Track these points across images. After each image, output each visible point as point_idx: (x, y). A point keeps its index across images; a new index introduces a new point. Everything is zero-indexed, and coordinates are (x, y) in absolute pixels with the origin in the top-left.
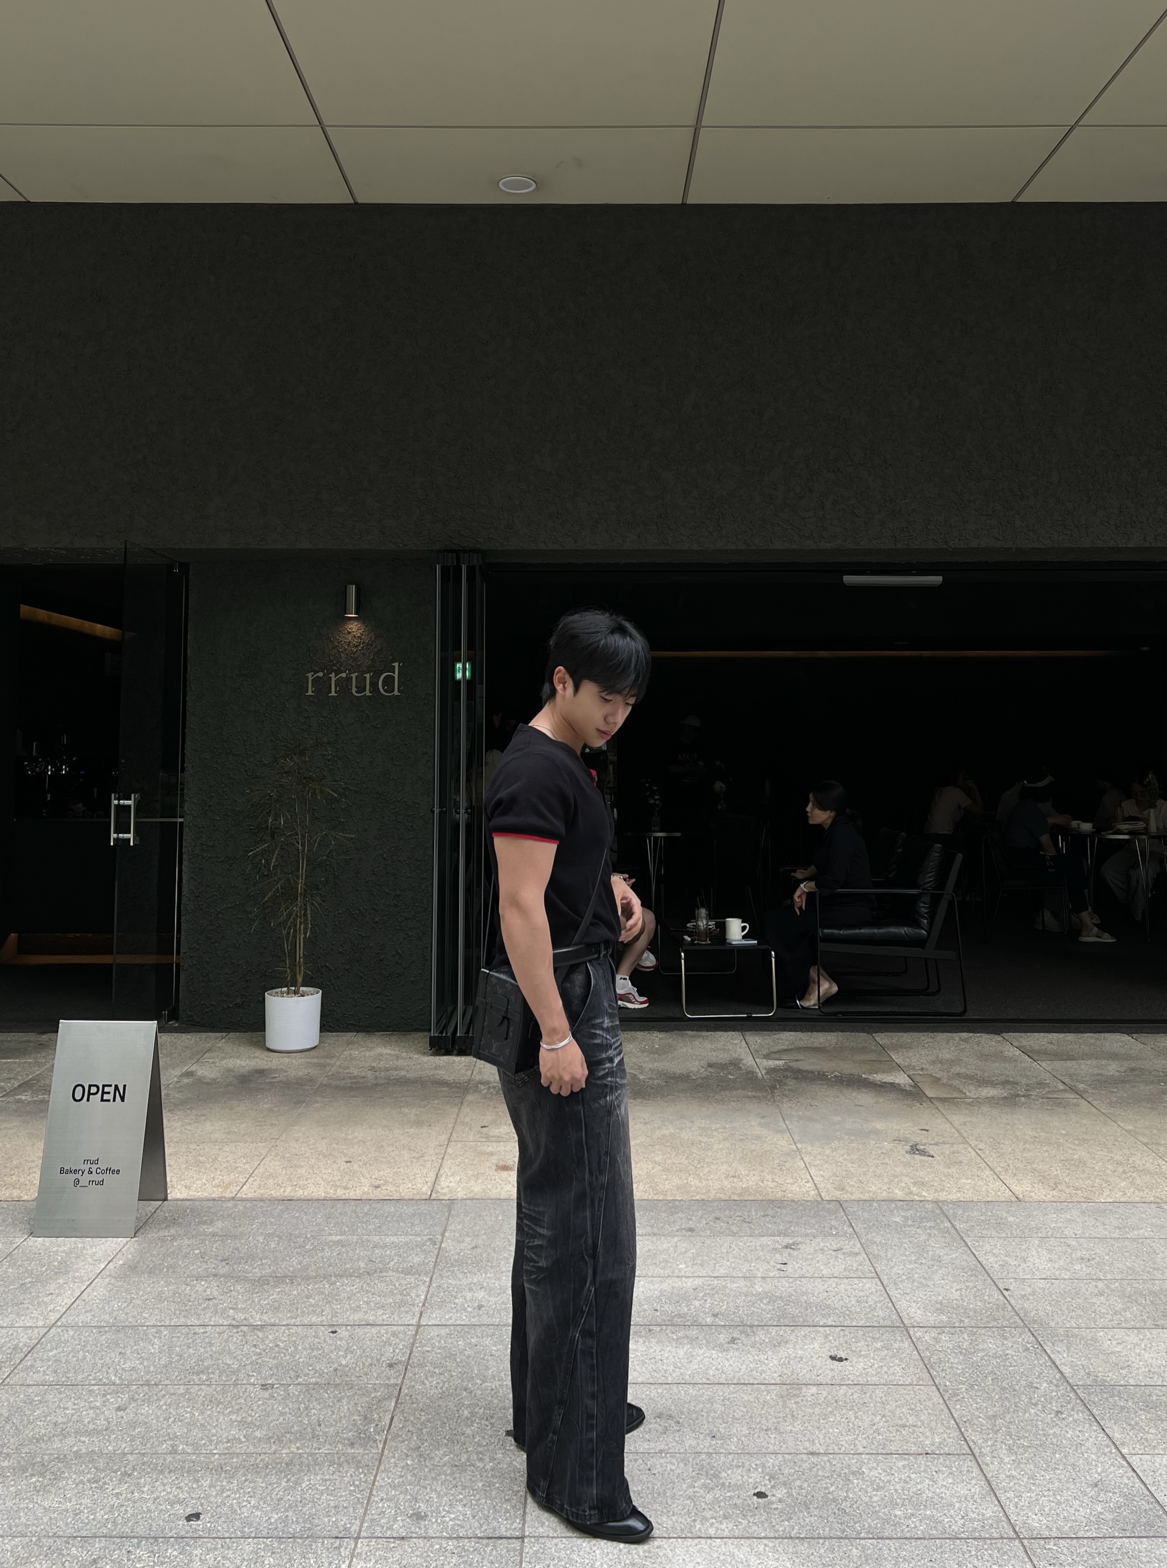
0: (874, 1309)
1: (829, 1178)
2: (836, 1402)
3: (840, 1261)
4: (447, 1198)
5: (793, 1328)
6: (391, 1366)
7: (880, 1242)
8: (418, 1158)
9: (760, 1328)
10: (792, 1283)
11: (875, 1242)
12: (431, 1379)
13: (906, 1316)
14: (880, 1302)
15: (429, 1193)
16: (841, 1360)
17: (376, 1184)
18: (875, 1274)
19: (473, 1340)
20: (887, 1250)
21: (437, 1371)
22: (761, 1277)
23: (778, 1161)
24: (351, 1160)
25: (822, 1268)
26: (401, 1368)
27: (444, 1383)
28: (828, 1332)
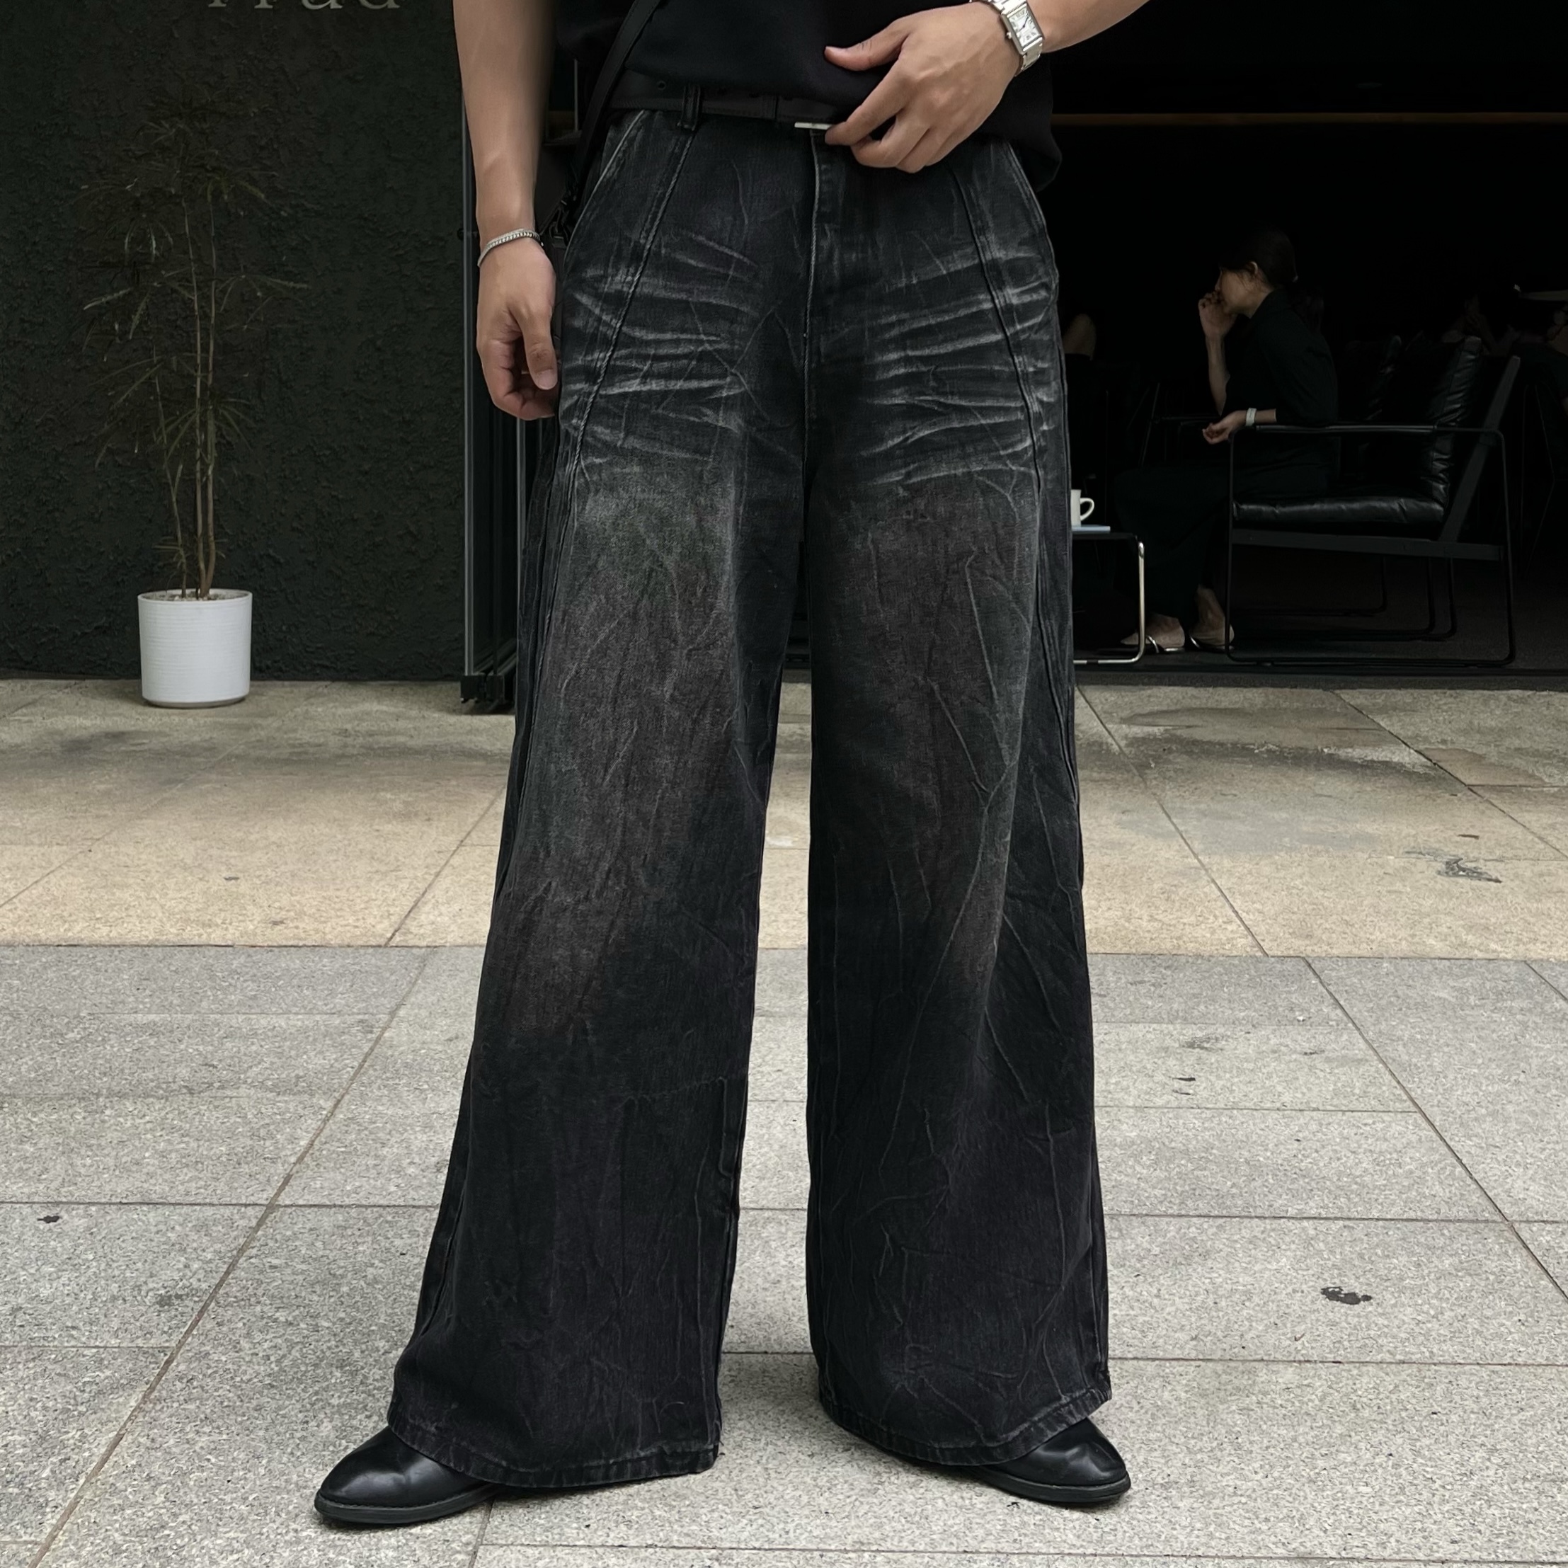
0: (1421, 1180)
1: (1277, 915)
2: (1354, 1407)
3: (1321, 1074)
4: (424, 944)
5: (1221, 1221)
6: (164, 1302)
7: (1412, 1038)
8: (385, 874)
9: (1135, 1221)
10: (1206, 1119)
11: (1400, 1039)
12: (258, 1337)
13: (1504, 1196)
14: (1433, 1164)
15: (389, 935)
16: (1352, 1299)
17: (278, 918)
18: (1409, 1103)
19: (397, 1242)
20: (1429, 1053)
21: (281, 1316)
22: (1134, 1107)
23: (1161, 885)
24: (240, 875)
25: (1279, 1089)
26: (192, 1306)
27: (292, 1346)
28: (1312, 1232)
